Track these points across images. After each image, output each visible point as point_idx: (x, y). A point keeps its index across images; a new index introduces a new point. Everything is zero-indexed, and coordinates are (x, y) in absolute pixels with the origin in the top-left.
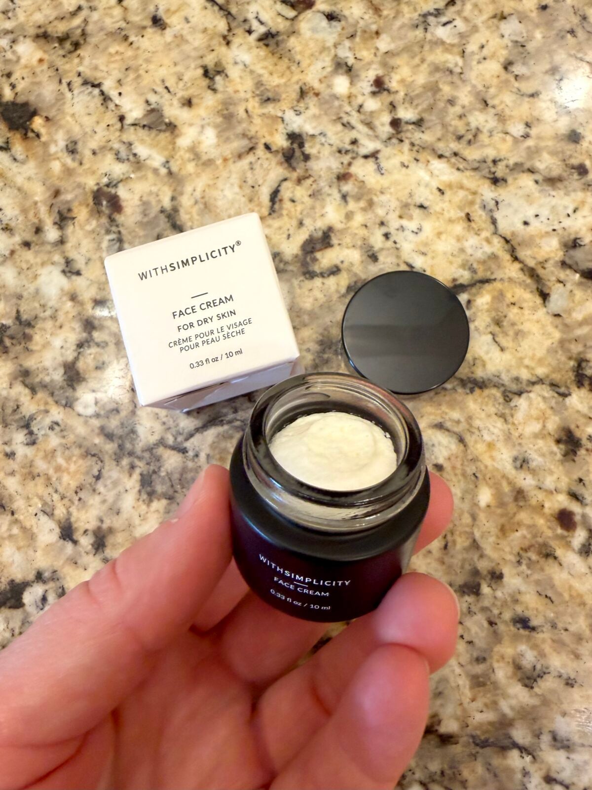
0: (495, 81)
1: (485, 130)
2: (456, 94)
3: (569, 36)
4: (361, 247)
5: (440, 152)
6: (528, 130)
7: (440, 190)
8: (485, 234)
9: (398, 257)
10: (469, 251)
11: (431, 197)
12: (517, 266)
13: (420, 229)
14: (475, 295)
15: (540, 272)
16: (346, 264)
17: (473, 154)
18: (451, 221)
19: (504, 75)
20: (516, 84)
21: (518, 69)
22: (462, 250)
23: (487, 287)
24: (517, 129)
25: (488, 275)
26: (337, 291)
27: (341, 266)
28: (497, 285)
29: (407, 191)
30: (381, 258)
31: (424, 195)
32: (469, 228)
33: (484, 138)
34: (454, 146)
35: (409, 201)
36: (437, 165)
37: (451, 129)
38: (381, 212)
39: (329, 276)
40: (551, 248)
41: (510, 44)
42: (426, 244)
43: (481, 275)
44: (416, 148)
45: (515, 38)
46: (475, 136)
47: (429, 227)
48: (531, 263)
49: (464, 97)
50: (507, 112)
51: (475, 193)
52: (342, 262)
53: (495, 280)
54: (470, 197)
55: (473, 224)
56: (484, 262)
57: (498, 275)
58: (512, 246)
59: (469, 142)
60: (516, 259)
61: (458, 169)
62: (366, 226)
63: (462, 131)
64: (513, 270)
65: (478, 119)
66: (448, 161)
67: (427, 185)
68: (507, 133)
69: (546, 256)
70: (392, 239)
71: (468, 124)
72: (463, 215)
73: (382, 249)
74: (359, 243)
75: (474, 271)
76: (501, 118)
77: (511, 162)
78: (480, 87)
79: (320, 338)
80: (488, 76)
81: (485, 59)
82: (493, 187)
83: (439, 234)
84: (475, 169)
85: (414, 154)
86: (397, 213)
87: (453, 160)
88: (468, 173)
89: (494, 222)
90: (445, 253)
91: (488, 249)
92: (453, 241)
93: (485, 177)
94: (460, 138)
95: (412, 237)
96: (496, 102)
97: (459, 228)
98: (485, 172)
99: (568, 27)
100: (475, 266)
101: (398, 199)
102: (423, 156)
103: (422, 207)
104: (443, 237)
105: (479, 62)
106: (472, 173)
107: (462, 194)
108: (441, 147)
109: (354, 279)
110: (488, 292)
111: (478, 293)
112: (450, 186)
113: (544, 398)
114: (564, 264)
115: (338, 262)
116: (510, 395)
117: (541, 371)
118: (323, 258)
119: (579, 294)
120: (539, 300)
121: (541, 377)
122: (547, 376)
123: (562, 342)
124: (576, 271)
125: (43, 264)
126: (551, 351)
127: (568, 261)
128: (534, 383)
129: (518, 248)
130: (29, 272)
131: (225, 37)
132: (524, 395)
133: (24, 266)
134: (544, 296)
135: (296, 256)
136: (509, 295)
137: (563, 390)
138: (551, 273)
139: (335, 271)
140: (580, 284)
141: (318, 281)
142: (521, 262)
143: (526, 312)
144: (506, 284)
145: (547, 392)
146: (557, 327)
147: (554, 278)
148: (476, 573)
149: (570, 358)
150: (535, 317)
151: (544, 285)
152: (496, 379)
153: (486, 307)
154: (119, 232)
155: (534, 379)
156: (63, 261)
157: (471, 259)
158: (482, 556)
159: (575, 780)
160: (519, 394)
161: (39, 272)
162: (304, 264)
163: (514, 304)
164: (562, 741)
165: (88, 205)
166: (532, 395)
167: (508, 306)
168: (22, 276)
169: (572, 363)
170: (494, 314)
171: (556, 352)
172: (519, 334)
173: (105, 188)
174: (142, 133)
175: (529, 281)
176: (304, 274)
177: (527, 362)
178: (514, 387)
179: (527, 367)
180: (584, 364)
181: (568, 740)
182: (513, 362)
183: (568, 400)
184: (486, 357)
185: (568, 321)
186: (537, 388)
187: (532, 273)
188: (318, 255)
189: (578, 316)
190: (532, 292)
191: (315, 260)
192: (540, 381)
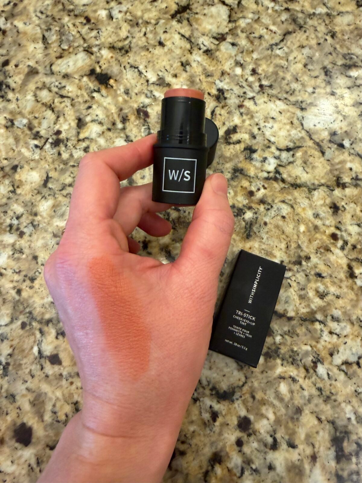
0: (301, 72)
1: (297, 90)
2: (285, 76)
3: (330, 56)
4: (249, 133)
5: (279, 98)
6: (314, 90)
7: (280, 112)
8: (298, 129)
9: (264, 137)
10: (293, 135)
11: (276, 115)
12: (312, 141)
13: (273, 127)
14: (295, 152)
15: (321, 144)
16: (243, 140)
17: (293, 99)
18: (285, 124)
19: (304, 69)
20: (309, 73)
21: (310, 67)
22: (290, 135)
23: (301, 149)
24: (310, 90)
25: (300, 145)
26: (240, 150)
27: (241, 140)
28: (304, 149)
29: (267, 113)
30: (257, 137)
31: (274, 114)
32: (292, 127)
33: (297, 93)
34: (285, 95)
35: (268, 116)
36: (278, 103)
37: (284, 89)
38: (256, 120)
39: (236, 144)
40: (325, 135)
41: (306, 57)
42: (275, 132)
43: (297, 144)
44: (270, 96)
45: (308, 55)
46: (293, 92)
47: (276, 126)
48: (318, 141)
49: (289, 77)
50: (306, 83)
51: (294, 114)
52: (242, 139)
53: (303, 146)
54: (292, 115)
55: (294, 125)
56: (299, 140)
57: (305, 144)
58: (309, 134)
59: (291, 94)
60: (311, 139)
61: (287, 104)
62: (251, 125)
63: (288, 90)
64: (310, 143)
65: (294, 85)
66: (283, 101)
67: (274, 110)
68: (306, 91)
69: (323, 138)
70: (261, 130)
71: (290, 87)
72: (289, 122)
73: (257, 134)
74: (248, 132)
75: (295, 143)
76: (303, 85)
77: (308, 102)
78: (295, 73)
79: (234, 168)
80: (298, 69)
81: (296, 62)
82: (301, 111)
83: (280, 129)
84: (294, 105)
85: (269, 98)
86: (263, 120)
87: (285, 101)
88: (291, 106)
89: (302, 125)
90: (283, 136)
91: (300, 135)
92: (286, 132)
93: (298, 108)
94: (287, 93)
95: (269, 130)
96: (301, 79)
97: (288, 127)
98: (298, 106)
99: (329, 52)
100: (295, 141)
101: (263, 115)
102: (272, 99)
103: (273, 118)
104: (282, 130)
105: (294, 64)
106: (293, 106)
107: (289, 114)
108: (280, 96)
109: (246, 145)
110: (300, 151)
111: (297, 152)
112: (284, 111)
113: (324, 191)
114: (330, 141)
115: (240, 139)
116: (311, 190)
117: (323, 181)
118: (233, 137)
119: (337, 153)
120: (321, 155)
121: (323, 183)
122: (325, 183)
123: (331, 171)
124: (335, 144)
125: (116, 137)
126: (326, 174)
127: (332, 140)
128: (320, 186)
129: (312, 135)
130: (111, 140)
131: (189, 51)
132: (317, 190)
133: (109, 138)
134: (323, 153)
135: (223, 136)
136: (309, 153)
137: (332, 188)
138: (325, 145)
139: (239, 142)
140: (337, 149)
141: (232, 146)
142: (313, 140)
143: (316, 159)
144: (308, 148)
145: (325, 189)
146: (328, 165)
147: (326, 147)
148: (300, 257)
149: (334, 176)
150: (320, 161)
151: (323, 149)
152: (305, 184)
153: (300, 157)
154: (149, 126)
155: (320, 184)
156: (125, 136)
157: (294, 139)
158: (302, 251)
159: (341, 333)
160: (315, 189)
161: (115, 140)
162: (226, 139)
163: (311, 156)
164: (336, 319)
165: (135, 115)
166: (320, 190)
167: (309, 156)
168: (108, 142)
169: (335, 178)
170: (303, 159)
171: (328, 174)
172: (313, 167)
173: (142, 108)
174: (156, 87)
175: (317, 147)
176: (226, 143)
177: (317, 177)
178: (312, 187)
179: (317, 180)
180: (340, 179)
181: (338, 318)
182: (312, 178)
183: (334, 192)
184: (301, 176)
185: (333, 162)
186: (322, 188)
187: (318, 144)
188: (232, 136)
189: (337, 161)
190: (318, 151)
191: (230, 138)
192: (323, 185)
